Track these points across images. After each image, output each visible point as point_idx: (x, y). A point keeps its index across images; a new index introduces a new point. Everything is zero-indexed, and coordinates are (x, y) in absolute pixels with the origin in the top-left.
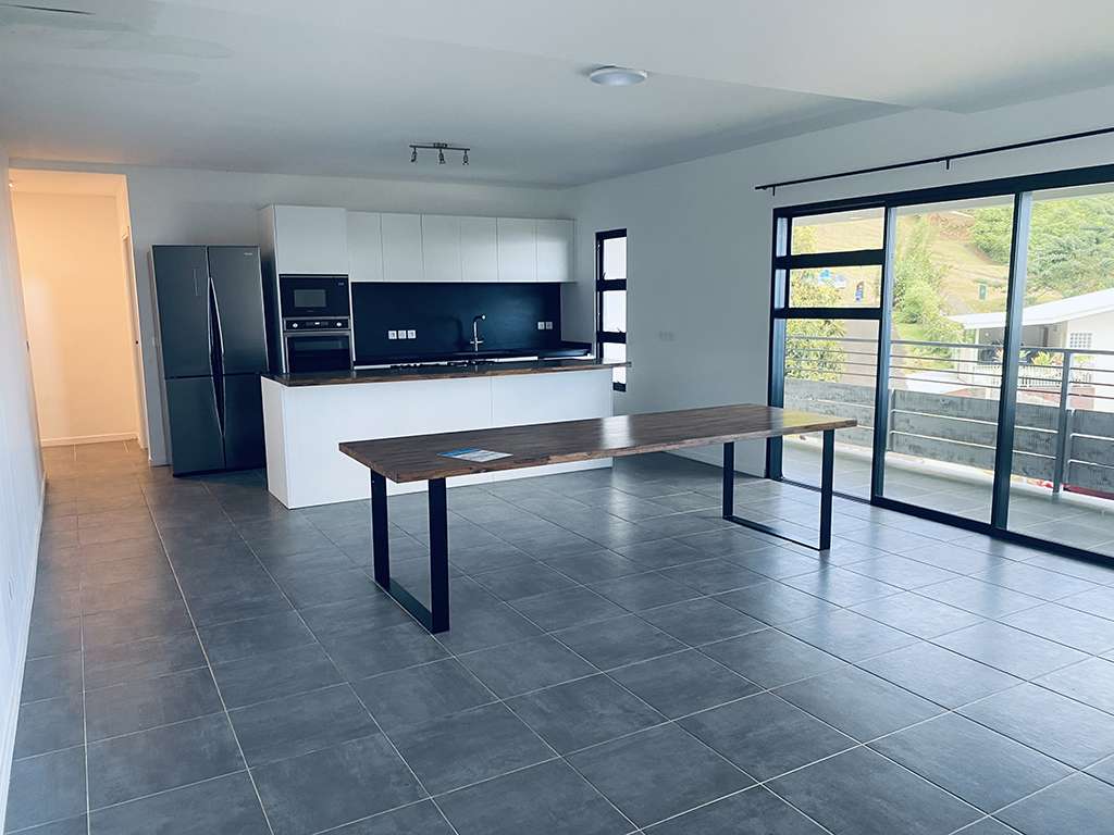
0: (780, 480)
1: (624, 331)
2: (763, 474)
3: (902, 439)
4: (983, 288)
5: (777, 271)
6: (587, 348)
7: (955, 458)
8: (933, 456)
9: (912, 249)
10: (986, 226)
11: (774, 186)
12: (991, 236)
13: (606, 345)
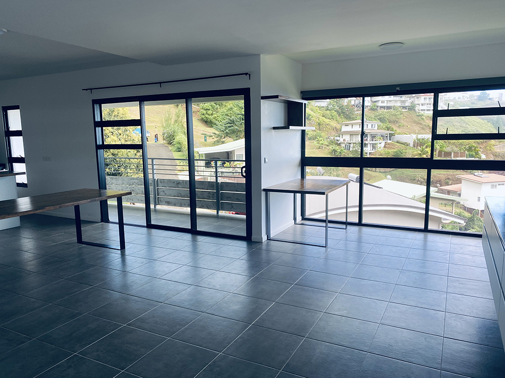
0: (109, 222)
1: (24, 156)
2: (99, 220)
3: (162, 199)
4: (205, 137)
5: (97, 128)
6: (4, 166)
7: (183, 205)
8: (175, 205)
9: (176, 120)
10: (205, 112)
11: (91, 89)
12: (207, 116)
13: (14, 164)
